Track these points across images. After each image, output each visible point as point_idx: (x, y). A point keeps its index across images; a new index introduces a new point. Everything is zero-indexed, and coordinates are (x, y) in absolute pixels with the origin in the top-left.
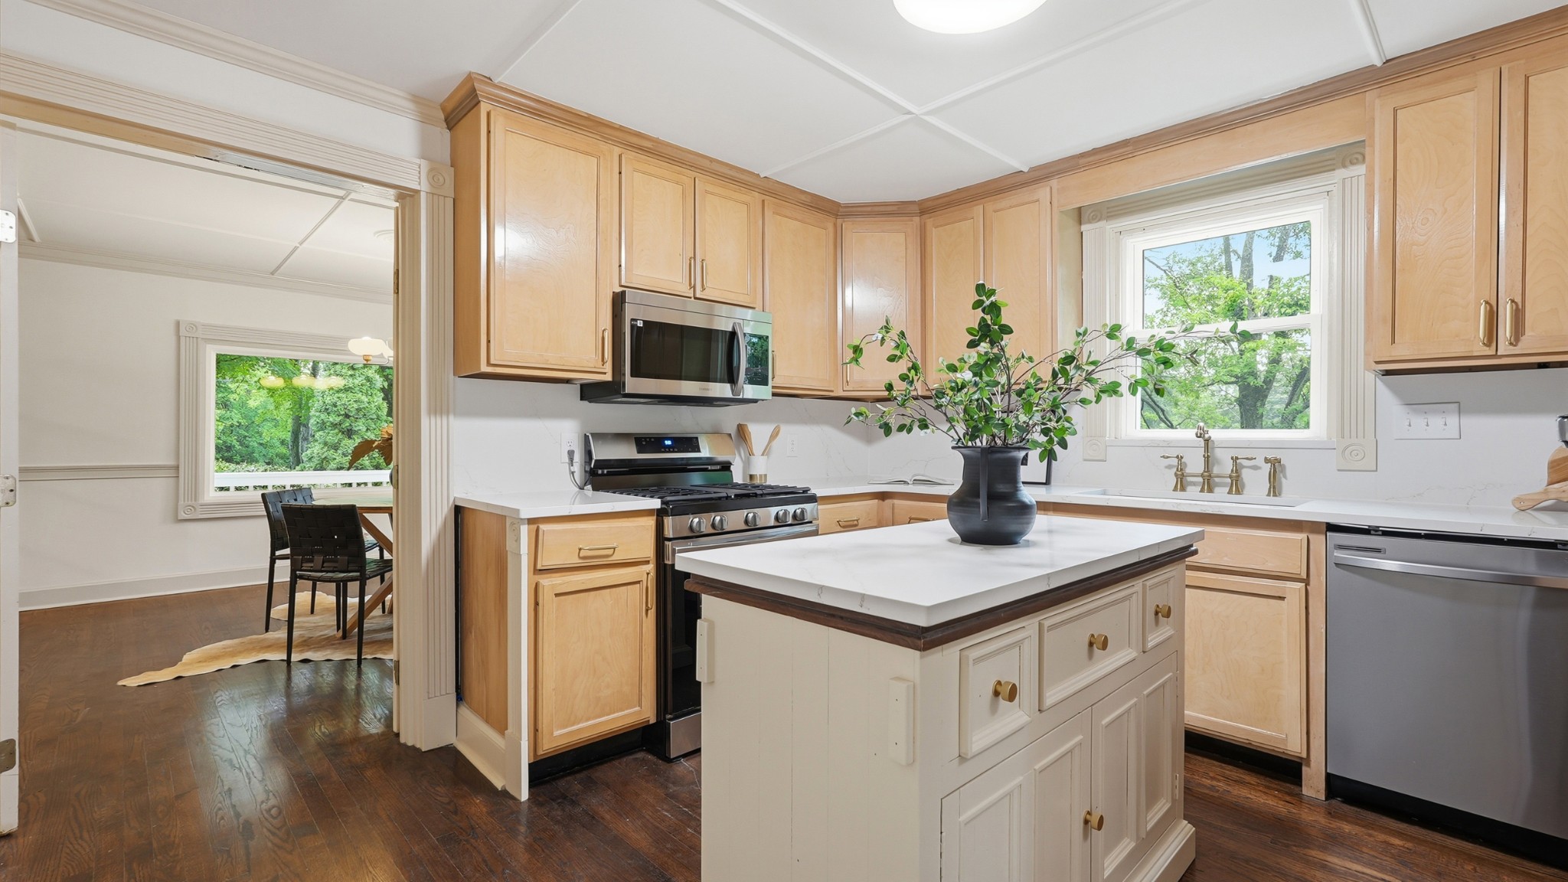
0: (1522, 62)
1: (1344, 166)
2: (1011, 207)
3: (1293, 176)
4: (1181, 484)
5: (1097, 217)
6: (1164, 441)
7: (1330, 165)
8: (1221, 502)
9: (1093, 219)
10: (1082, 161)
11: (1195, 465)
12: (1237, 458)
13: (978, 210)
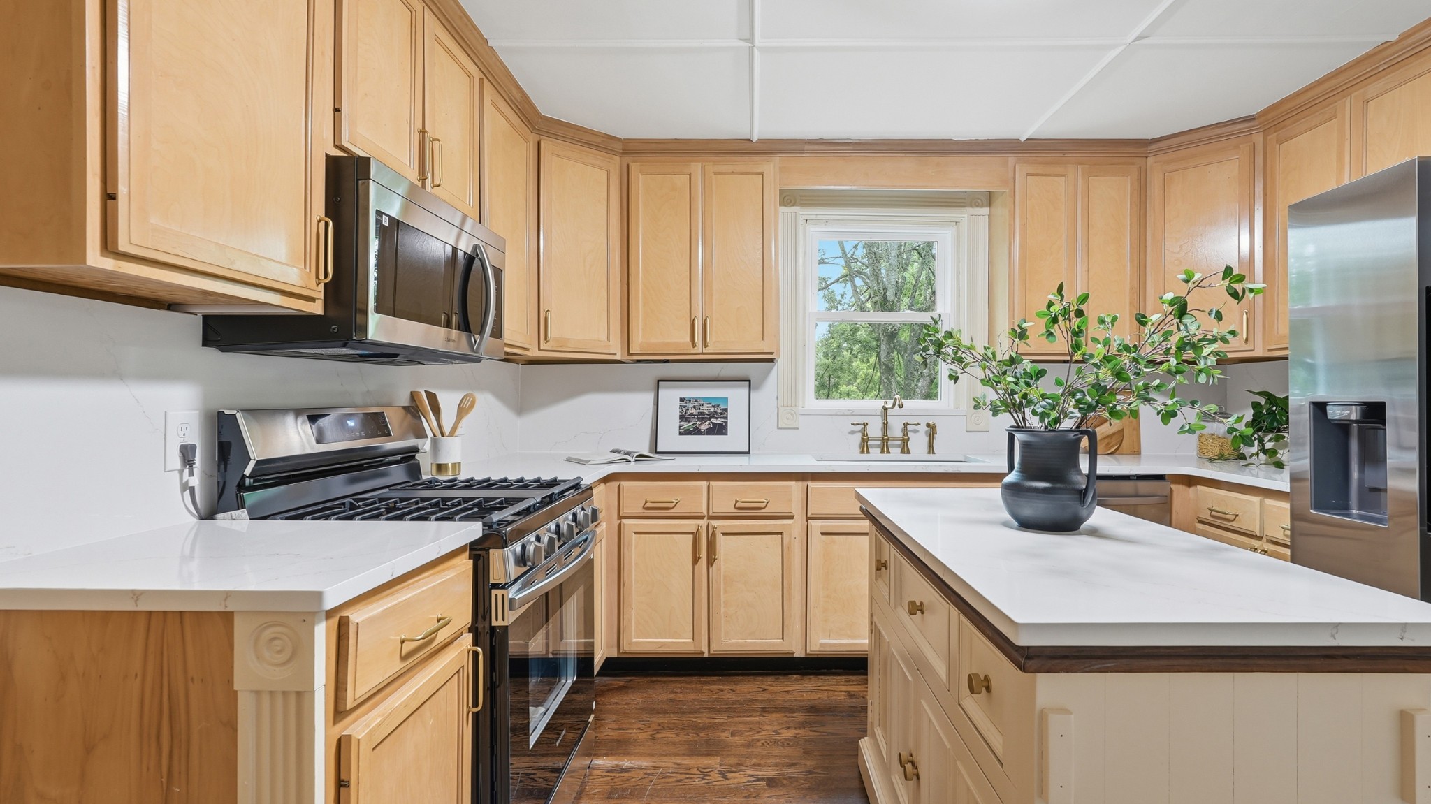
0: (1087, 166)
1: (971, 206)
2: (733, 173)
3: (946, 204)
4: (864, 447)
5: (791, 202)
6: (848, 410)
7: (962, 203)
8: (894, 462)
9: (789, 204)
10: (807, 147)
11: (875, 431)
12: (908, 424)
13: (696, 167)
